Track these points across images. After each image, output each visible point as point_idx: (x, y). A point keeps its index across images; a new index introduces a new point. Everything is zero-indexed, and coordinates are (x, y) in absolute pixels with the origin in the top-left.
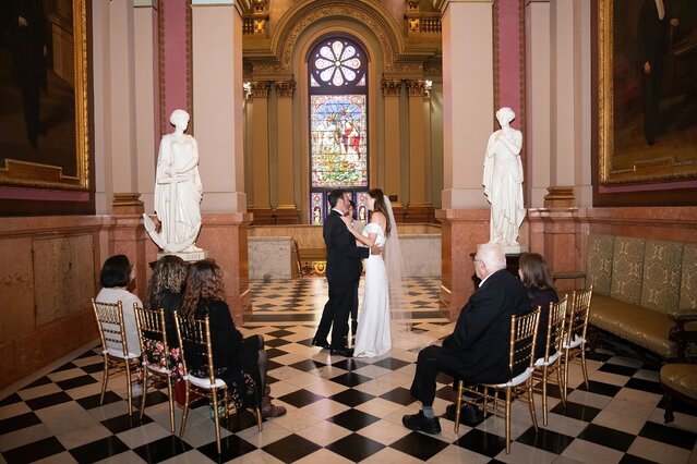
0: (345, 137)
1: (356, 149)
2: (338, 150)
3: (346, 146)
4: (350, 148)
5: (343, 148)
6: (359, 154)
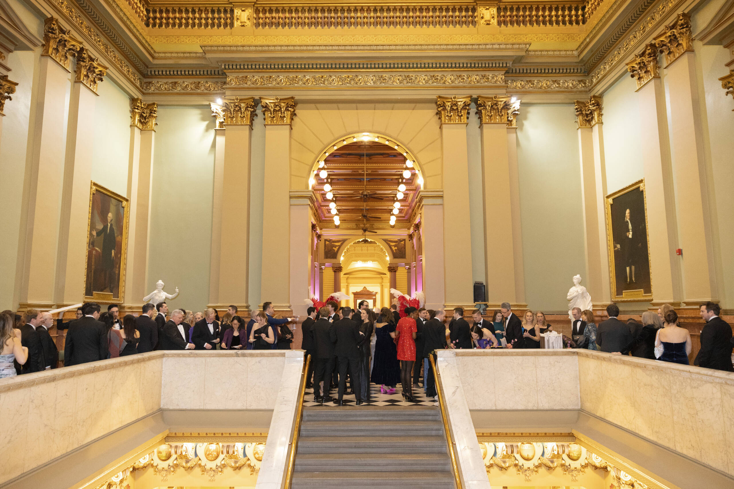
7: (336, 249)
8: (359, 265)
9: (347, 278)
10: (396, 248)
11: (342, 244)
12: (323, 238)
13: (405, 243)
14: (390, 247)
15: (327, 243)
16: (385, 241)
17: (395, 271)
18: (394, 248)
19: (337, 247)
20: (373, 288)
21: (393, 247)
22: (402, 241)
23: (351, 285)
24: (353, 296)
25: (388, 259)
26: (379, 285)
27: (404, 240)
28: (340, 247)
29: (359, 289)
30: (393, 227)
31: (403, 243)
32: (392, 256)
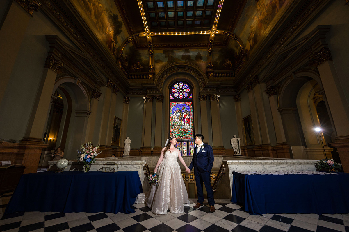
0: (184, 119)
1: (189, 124)
2: (181, 124)
3: (184, 122)
4: (186, 123)
5: (183, 123)
6: (190, 125)
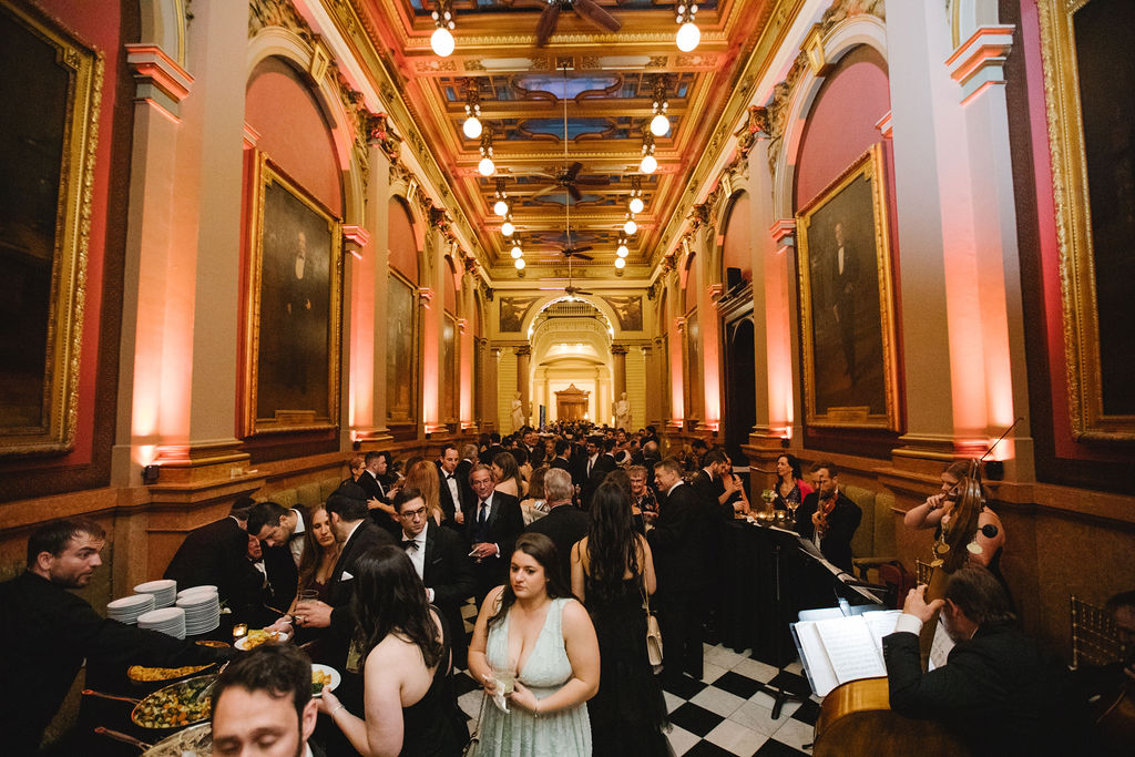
7: (520, 316)
8: (562, 350)
9: (546, 371)
10: (626, 312)
11: (530, 306)
12: (497, 296)
13: (641, 303)
14: (615, 310)
15: (504, 304)
16: (606, 299)
17: (624, 354)
18: (621, 313)
19: (522, 312)
20: (585, 385)
21: (620, 311)
22: (635, 300)
23: (551, 381)
24: (555, 397)
25: (611, 331)
26: (593, 381)
27: (640, 298)
28: (527, 310)
29: (563, 387)
30: (620, 274)
31: (637, 303)
32: (618, 326)
